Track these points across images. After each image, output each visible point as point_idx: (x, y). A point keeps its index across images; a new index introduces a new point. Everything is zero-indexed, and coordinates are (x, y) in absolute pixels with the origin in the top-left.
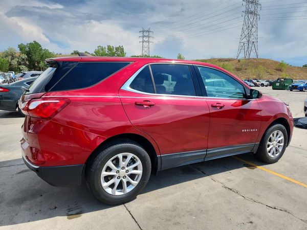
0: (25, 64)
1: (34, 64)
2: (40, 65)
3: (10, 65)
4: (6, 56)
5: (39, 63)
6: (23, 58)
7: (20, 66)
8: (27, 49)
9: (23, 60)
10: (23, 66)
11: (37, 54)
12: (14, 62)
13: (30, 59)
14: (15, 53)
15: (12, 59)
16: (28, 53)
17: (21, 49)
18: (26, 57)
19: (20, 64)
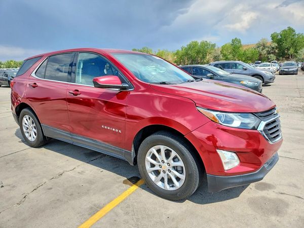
0: (274, 53)
1: (284, 52)
2: (289, 52)
3: (261, 55)
4: (258, 47)
5: (288, 49)
6: (273, 46)
7: (269, 56)
8: (279, 37)
9: (273, 48)
10: (272, 55)
11: (289, 40)
12: (265, 52)
13: (280, 46)
14: (267, 43)
15: (263, 50)
16: (279, 42)
17: (273, 39)
18: (277, 45)
19: (269, 53)
